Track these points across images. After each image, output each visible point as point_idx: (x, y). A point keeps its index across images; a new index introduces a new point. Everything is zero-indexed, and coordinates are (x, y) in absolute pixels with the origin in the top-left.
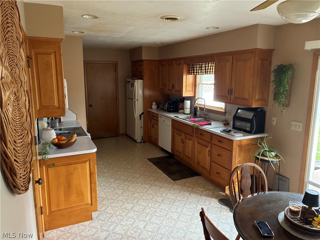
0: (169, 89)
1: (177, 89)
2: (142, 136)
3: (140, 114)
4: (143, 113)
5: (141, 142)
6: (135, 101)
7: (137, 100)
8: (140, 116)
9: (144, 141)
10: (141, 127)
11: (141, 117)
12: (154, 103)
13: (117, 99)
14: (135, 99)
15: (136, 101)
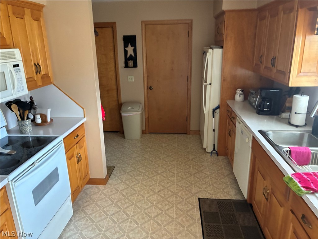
0: (266, 67)
1: (280, 68)
2: (214, 145)
3: (214, 107)
4: (218, 107)
5: (211, 153)
6: (206, 87)
7: (210, 84)
8: (214, 111)
9: (216, 152)
10: (214, 130)
11: (215, 114)
12: (239, 91)
13: (189, 80)
14: (206, 82)
15: (208, 87)
